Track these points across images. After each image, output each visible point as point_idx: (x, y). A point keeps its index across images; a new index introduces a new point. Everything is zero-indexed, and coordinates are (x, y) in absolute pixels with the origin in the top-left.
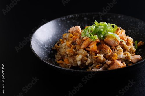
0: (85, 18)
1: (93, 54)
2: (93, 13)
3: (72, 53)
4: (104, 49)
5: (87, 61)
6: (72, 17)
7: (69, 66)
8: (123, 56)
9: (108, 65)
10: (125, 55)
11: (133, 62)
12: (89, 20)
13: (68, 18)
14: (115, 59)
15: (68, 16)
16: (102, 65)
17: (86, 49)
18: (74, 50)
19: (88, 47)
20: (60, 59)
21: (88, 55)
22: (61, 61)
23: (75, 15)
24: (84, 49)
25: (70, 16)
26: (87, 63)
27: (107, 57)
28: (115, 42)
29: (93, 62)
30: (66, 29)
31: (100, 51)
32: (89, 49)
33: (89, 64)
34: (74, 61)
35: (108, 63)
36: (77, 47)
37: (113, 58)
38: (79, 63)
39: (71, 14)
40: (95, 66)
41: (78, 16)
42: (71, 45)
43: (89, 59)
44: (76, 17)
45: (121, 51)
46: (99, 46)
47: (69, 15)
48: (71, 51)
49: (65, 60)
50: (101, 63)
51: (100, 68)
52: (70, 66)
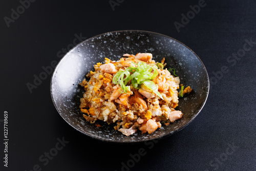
0: (128, 38)
1: (123, 109)
2: (138, 31)
3: (99, 104)
4: (137, 104)
5: (114, 117)
6: (111, 36)
7: (94, 118)
8: (159, 113)
9: (139, 124)
10: (162, 111)
11: (171, 121)
12: (132, 40)
13: (105, 37)
14: (148, 118)
15: (106, 34)
16: (132, 123)
17: (115, 101)
18: (101, 100)
19: (118, 98)
20: (84, 106)
21: (117, 111)
22: (85, 111)
23: (115, 33)
24: (113, 101)
25: (109, 34)
26: (114, 121)
27: (139, 115)
28: (151, 96)
29: (122, 120)
30: (101, 52)
31: (132, 105)
32: (118, 102)
33: (116, 121)
34: (101, 114)
35: (140, 123)
36: (106, 96)
37: (146, 116)
38: (106, 119)
39: (109, 31)
40: (124, 124)
41: (119, 34)
42: (99, 91)
43: (117, 116)
44: (116, 35)
45: (157, 108)
46: (132, 99)
47: (107, 32)
48: (98, 101)
49: (90, 109)
50: (131, 121)
51: (130, 127)
52: (96, 119)
